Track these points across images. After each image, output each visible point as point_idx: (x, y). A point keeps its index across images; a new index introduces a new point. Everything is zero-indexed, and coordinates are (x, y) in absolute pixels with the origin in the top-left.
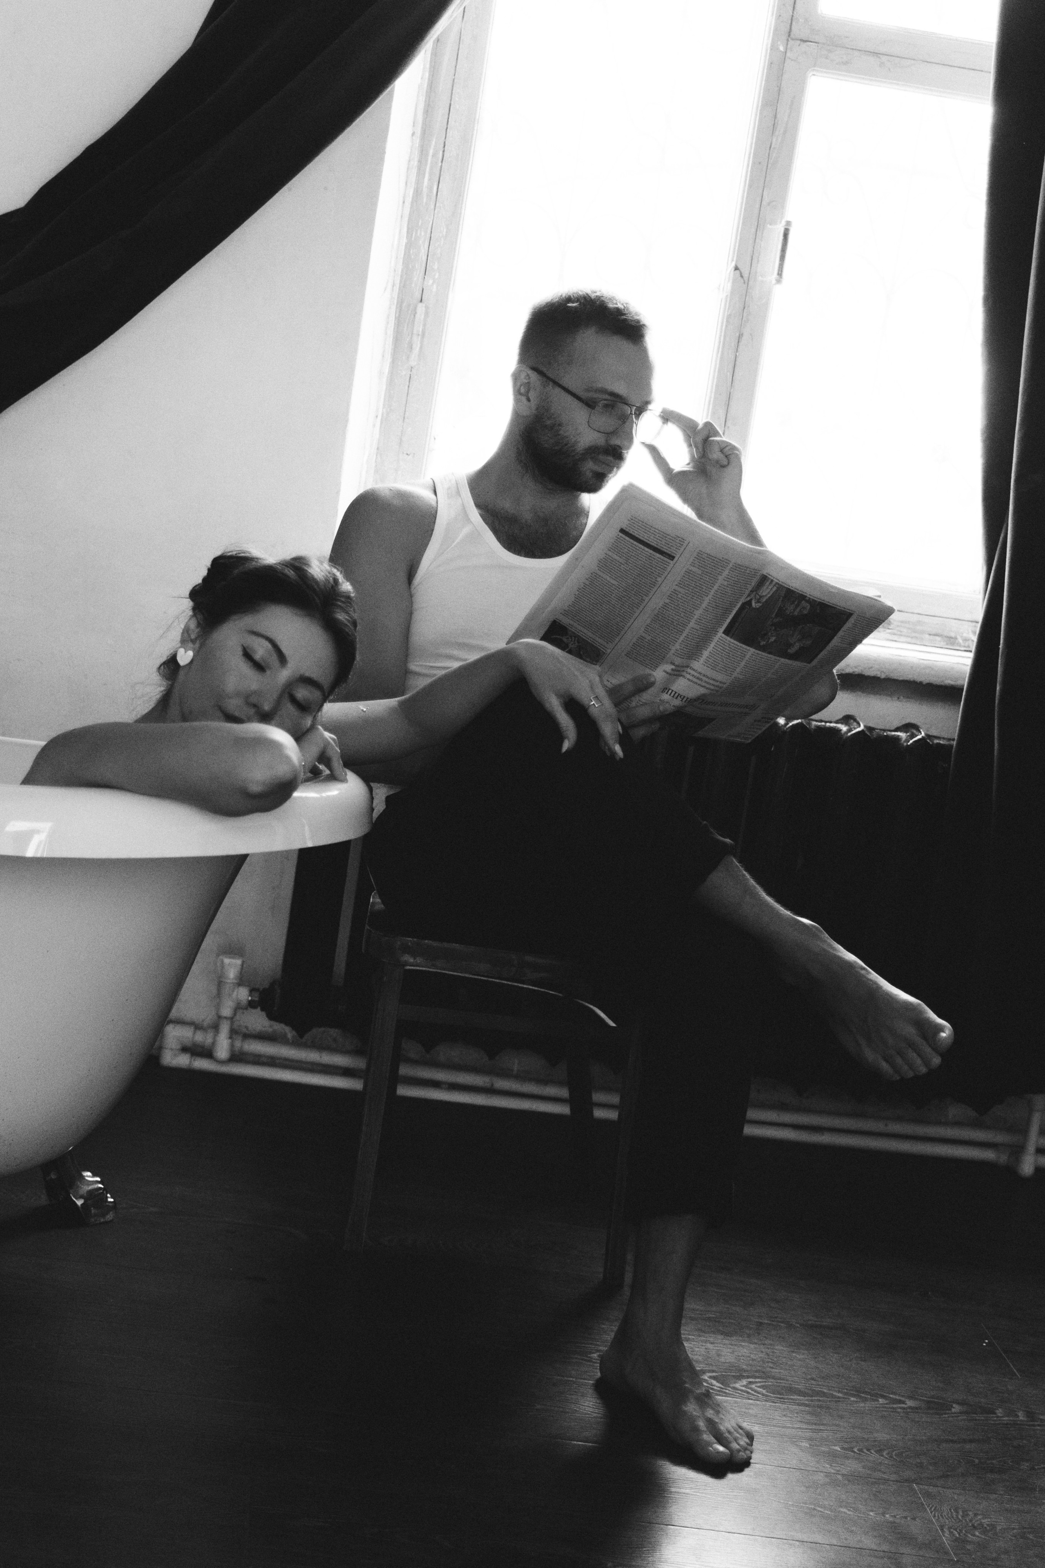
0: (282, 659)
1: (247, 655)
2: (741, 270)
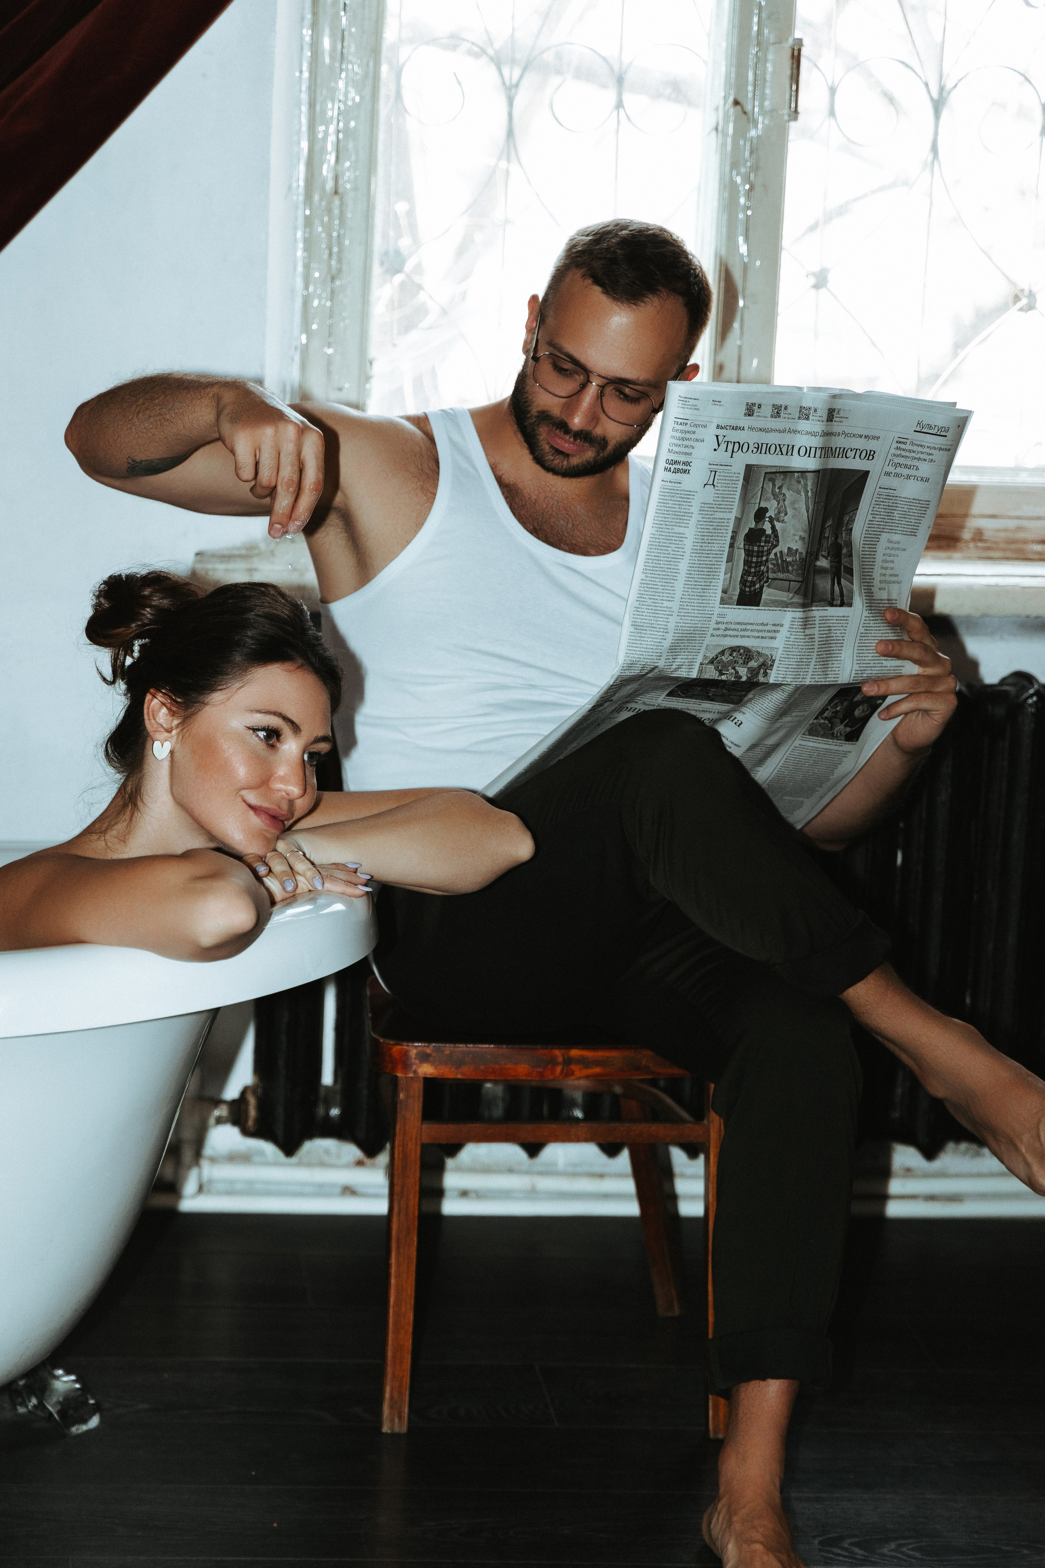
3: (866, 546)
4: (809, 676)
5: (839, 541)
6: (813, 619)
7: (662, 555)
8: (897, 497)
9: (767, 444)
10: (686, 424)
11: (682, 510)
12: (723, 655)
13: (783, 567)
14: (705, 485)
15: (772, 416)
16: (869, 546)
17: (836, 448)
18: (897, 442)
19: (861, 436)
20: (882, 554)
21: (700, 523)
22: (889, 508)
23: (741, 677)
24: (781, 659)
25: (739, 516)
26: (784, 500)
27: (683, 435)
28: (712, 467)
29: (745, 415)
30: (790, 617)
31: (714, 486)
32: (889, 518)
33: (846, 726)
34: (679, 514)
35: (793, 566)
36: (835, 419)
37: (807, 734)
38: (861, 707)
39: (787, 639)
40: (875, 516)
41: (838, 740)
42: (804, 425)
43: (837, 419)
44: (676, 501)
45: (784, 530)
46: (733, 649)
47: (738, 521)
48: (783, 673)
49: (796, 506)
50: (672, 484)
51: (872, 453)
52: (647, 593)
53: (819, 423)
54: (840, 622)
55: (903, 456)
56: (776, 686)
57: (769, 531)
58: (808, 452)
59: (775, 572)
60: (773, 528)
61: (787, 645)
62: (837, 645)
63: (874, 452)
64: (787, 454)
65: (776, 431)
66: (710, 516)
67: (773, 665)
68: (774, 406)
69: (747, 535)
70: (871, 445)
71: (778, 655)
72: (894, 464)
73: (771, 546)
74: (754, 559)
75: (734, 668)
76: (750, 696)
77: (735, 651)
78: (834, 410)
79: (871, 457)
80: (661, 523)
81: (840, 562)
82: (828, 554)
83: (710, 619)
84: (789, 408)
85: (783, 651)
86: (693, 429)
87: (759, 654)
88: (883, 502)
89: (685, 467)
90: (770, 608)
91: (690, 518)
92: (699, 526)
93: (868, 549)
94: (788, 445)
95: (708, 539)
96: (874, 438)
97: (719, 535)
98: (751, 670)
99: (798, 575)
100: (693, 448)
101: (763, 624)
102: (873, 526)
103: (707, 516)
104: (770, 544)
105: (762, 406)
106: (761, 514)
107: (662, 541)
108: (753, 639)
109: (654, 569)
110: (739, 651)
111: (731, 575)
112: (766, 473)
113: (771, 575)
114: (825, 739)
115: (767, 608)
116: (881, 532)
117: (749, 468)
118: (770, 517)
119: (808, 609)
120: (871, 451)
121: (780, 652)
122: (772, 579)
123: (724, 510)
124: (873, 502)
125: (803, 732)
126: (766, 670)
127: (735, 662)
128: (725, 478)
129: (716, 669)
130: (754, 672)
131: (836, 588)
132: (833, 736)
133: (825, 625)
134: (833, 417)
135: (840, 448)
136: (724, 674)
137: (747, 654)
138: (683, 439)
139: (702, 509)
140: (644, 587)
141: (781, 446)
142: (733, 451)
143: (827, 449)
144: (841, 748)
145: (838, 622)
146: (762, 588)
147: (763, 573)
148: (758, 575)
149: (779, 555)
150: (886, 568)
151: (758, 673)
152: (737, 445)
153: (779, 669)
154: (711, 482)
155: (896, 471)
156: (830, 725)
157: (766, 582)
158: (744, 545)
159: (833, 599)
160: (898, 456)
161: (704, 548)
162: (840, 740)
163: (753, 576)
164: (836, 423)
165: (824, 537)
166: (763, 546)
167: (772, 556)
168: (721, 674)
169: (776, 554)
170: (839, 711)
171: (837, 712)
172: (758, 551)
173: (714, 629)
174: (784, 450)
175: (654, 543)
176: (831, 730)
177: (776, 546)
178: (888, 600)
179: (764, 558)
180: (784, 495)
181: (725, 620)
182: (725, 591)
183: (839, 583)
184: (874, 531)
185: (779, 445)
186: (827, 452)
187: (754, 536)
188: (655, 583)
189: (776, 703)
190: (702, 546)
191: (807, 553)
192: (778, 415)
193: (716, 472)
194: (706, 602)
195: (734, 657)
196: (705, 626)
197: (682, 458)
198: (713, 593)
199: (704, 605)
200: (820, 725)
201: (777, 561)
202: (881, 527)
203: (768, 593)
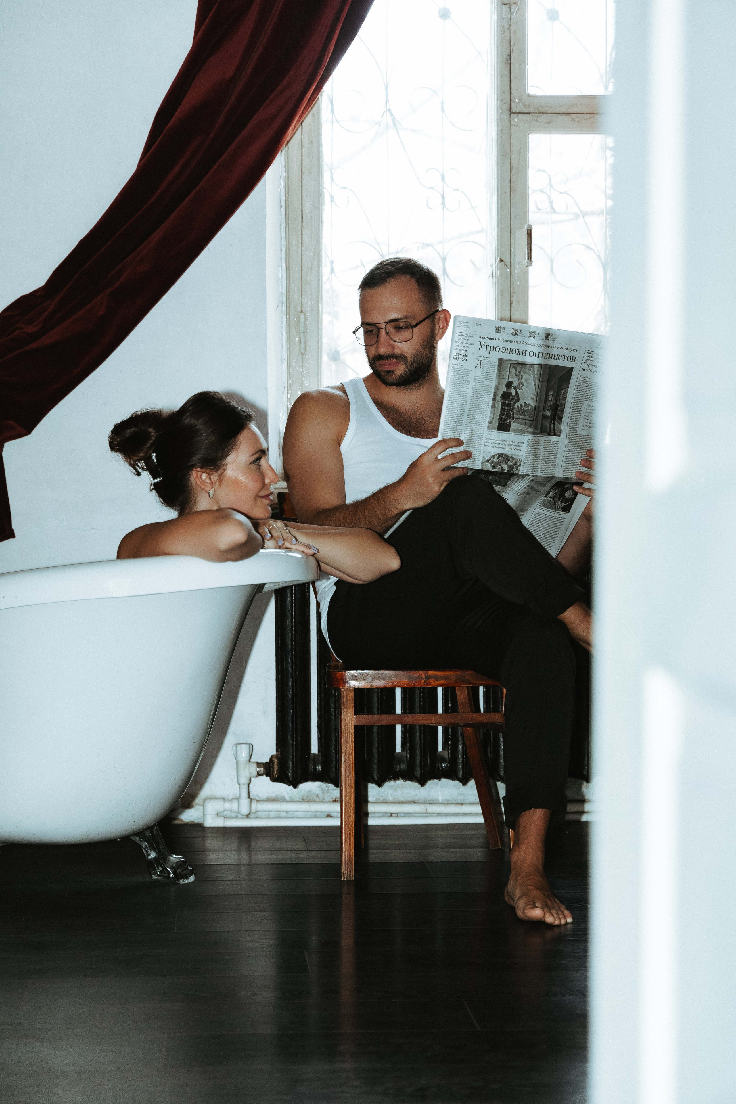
2: (504, 261)
3: (575, 407)
4: (539, 471)
5: (558, 403)
6: (541, 441)
7: (455, 402)
8: (590, 382)
9: (510, 349)
10: (463, 335)
11: (464, 380)
12: (494, 458)
13: (522, 412)
14: (476, 367)
15: (512, 334)
16: (576, 407)
17: (552, 354)
18: (587, 353)
19: (567, 349)
20: (585, 412)
21: (474, 386)
22: (586, 387)
23: (504, 470)
24: (524, 461)
25: (497, 385)
26: (522, 378)
27: (462, 341)
28: (479, 358)
29: (495, 332)
30: (527, 438)
31: (481, 368)
32: (587, 393)
33: (561, 502)
34: (463, 381)
35: (527, 412)
36: (550, 339)
37: (542, 506)
38: (568, 492)
39: (527, 451)
40: (579, 392)
41: (558, 511)
42: (532, 341)
43: (552, 339)
44: (461, 375)
45: (522, 394)
46: (499, 455)
47: (497, 387)
48: (526, 468)
49: (528, 382)
50: (458, 366)
51: (574, 358)
52: (449, 422)
53: (541, 340)
54: (555, 444)
55: (592, 361)
56: (523, 476)
57: (514, 394)
58: (534, 354)
59: (517, 415)
60: (516, 392)
61: (527, 453)
62: (554, 456)
63: (575, 358)
64: (522, 355)
65: (515, 342)
66: (480, 383)
67: (520, 465)
68: (513, 329)
69: (502, 395)
70: (573, 354)
71: (523, 459)
72: (587, 365)
73: (515, 401)
74: (506, 408)
75: (500, 465)
76: (510, 482)
77: (500, 456)
78: (549, 334)
79: (573, 360)
80: (454, 386)
81: (556, 414)
82: (551, 409)
83: (482, 436)
84: (522, 331)
85: (525, 457)
86: (467, 338)
87: (512, 458)
88: (583, 384)
89: (464, 357)
90: (516, 433)
91: (469, 384)
92: (474, 388)
93: (576, 409)
94: (523, 350)
95: (479, 395)
96: (574, 350)
97: (486, 393)
98: (509, 466)
99: (530, 417)
100: (468, 347)
101: (513, 442)
102: (578, 397)
103: (478, 383)
104: (515, 400)
105: (506, 329)
106: (509, 385)
107: (455, 395)
108: (508, 450)
109: (452, 409)
110: (502, 456)
111: (494, 415)
112: (511, 364)
113: (515, 416)
114: (552, 510)
115: (514, 433)
116: (583, 400)
117: (501, 361)
118: (515, 387)
119: (537, 436)
120: (573, 357)
121: (523, 457)
122: (516, 418)
123: (488, 381)
124: (577, 384)
125: (539, 504)
126: (517, 467)
127: (501, 462)
128: (487, 364)
129: (491, 465)
130: (511, 468)
131: (552, 426)
132: (556, 508)
133: (547, 445)
134: (549, 338)
135: (555, 355)
136: (496, 468)
137: (507, 458)
138: (462, 343)
139: (475, 379)
140: (447, 419)
141: (519, 350)
142: (490, 351)
143: (546, 354)
144: (560, 516)
145: (553, 444)
146: (510, 422)
147: (511, 415)
148: (508, 416)
149: (519, 406)
150: (588, 420)
151: (513, 468)
152: (492, 348)
153: (524, 466)
154: (479, 365)
155: (588, 368)
156: (553, 502)
157: (513, 419)
158: (501, 400)
159: (550, 432)
160: (589, 360)
161: (477, 399)
162: (559, 511)
163: (506, 416)
164: (551, 341)
165: (548, 400)
166: (511, 401)
167: (516, 406)
168: (494, 468)
169: (518, 406)
170: (557, 493)
171: (556, 494)
172: (508, 404)
173: (485, 442)
174: (521, 352)
175: (451, 396)
176: (554, 505)
177: (518, 401)
178: (588, 436)
179: (511, 407)
180: (522, 376)
181: (491, 438)
182: (490, 423)
183: (554, 424)
184: (579, 400)
185: (518, 350)
186: (547, 356)
187: (506, 396)
188: (453, 417)
189: (524, 486)
190: (476, 398)
191: (535, 406)
192: (516, 334)
193: (481, 360)
194: (479, 427)
195: (500, 459)
196: (480, 440)
197: (462, 353)
198: (483, 423)
199: (478, 429)
200: (548, 501)
201: (519, 409)
202: (583, 397)
203: (514, 425)
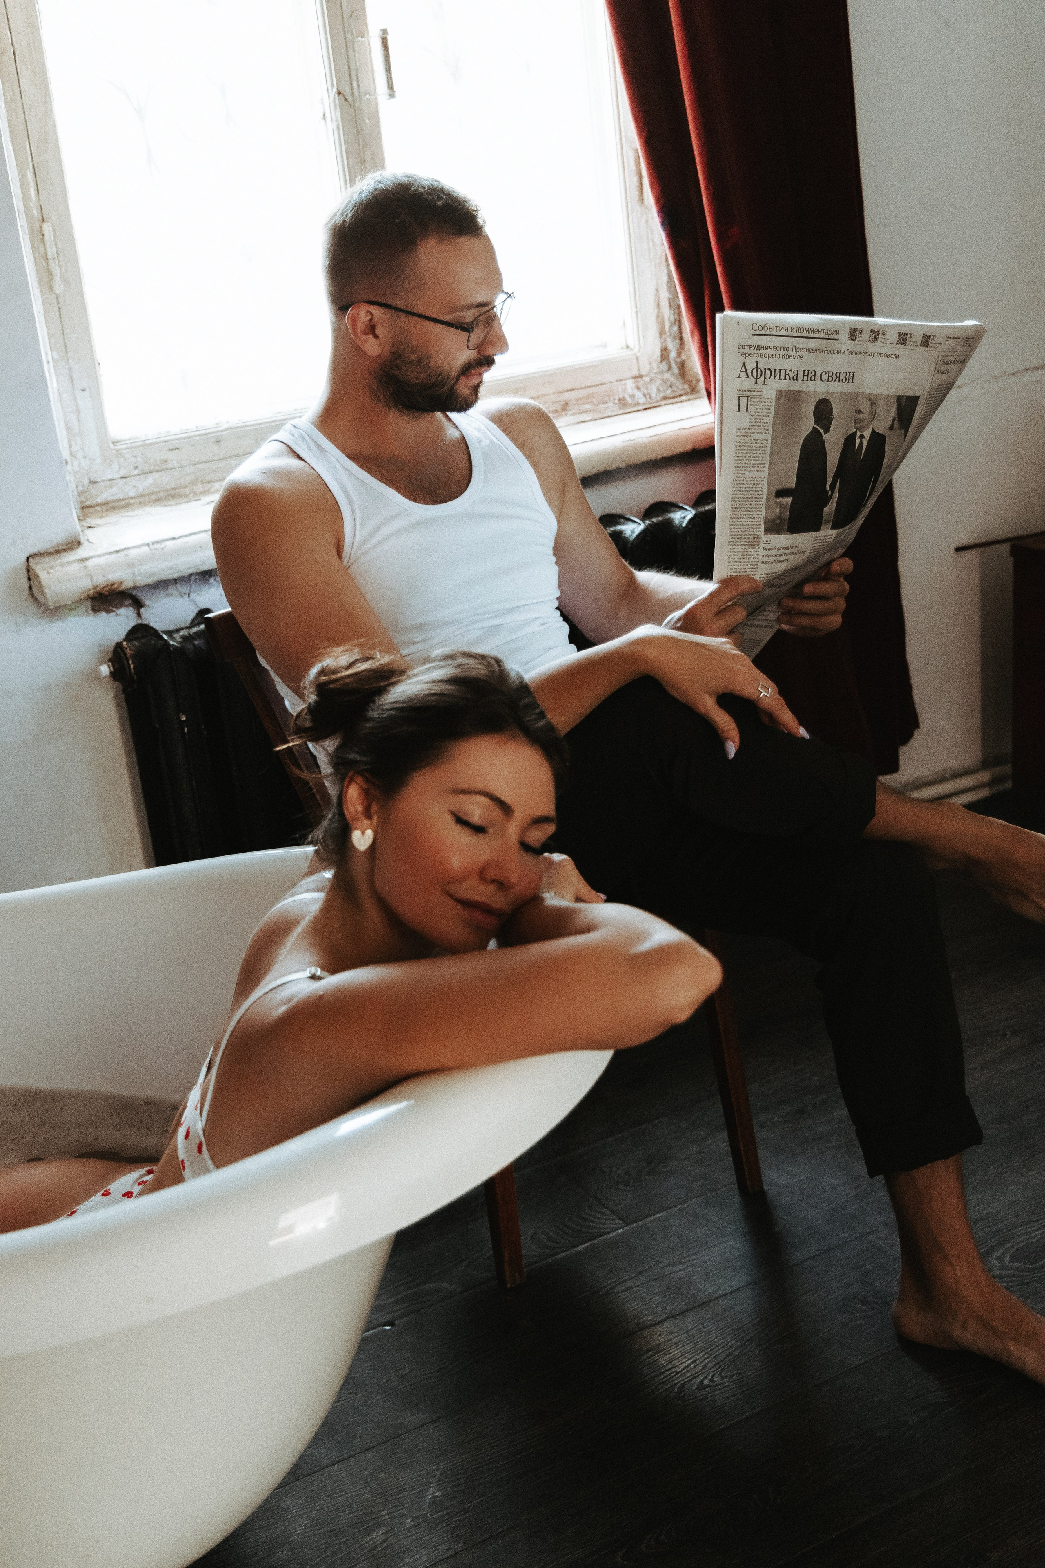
0: (505, 808)
1: (461, 821)
2: (344, 93)
